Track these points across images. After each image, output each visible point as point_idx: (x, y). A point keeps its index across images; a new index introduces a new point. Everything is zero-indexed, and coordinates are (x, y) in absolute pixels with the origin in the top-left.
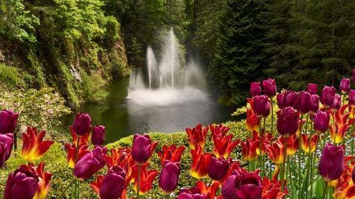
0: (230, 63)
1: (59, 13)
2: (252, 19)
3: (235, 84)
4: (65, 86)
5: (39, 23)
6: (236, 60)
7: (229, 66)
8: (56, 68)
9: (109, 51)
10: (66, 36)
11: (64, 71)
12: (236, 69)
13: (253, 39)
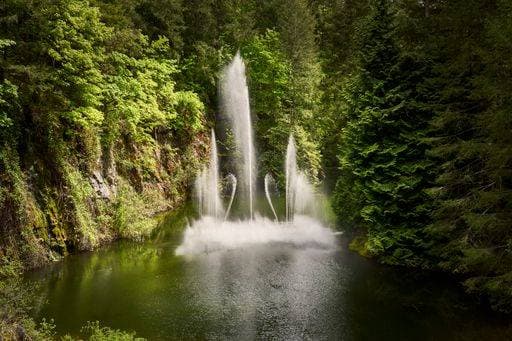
0: (365, 174)
1: (62, 77)
2: (408, 92)
3: (374, 214)
4: (72, 207)
5: (15, 93)
6: (377, 170)
7: (363, 180)
8: (59, 175)
9: (182, 151)
10: (75, 120)
11: (74, 183)
12: (377, 186)
13: (410, 131)
